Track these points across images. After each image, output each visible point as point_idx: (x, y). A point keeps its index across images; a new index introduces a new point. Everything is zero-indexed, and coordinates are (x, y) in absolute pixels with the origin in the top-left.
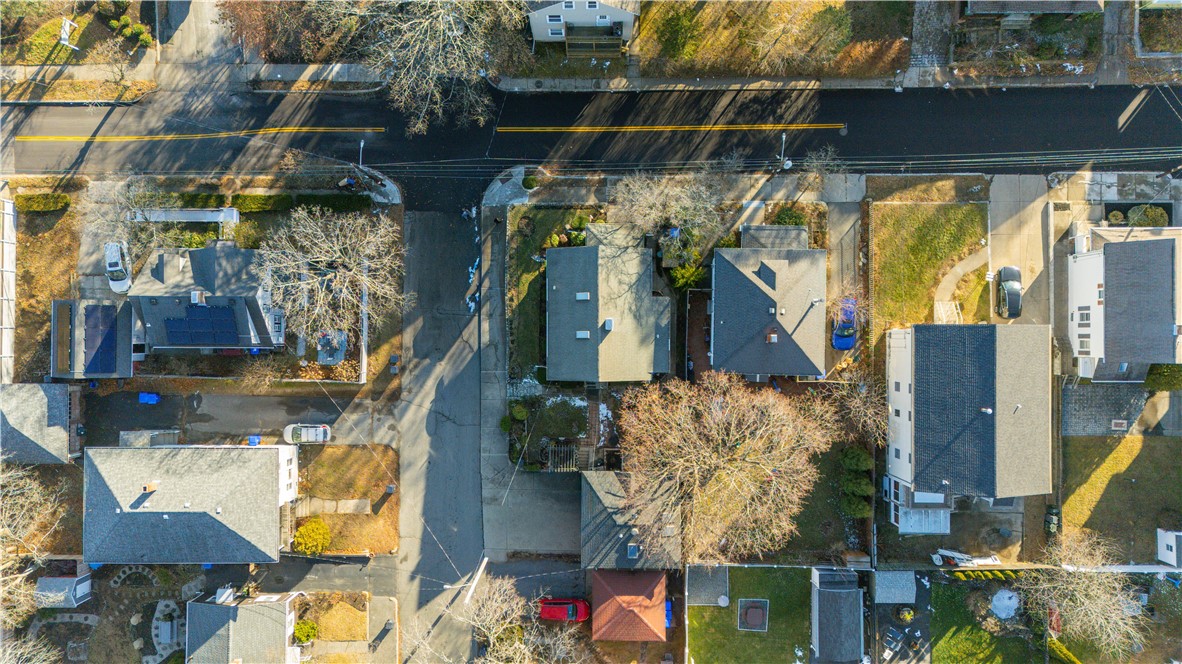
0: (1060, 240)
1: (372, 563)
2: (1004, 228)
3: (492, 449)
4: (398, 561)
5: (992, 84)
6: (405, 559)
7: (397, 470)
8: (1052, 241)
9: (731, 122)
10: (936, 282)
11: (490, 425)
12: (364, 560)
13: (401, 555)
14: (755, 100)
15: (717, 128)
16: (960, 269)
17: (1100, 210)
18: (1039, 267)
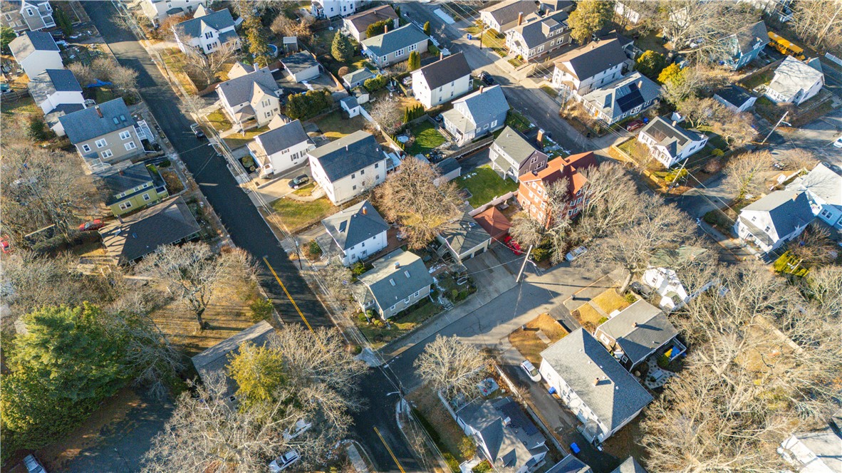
0: (270, 179)
1: (559, 319)
2: (276, 196)
3: (478, 302)
4: (549, 311)
5: (220, 224)
6: (546, 308)
7: (516, 331)
8: (271, 181)
9: (285, 294)
10: (308, 202)
11: (470, 308)
12: (560, 322)
13: (545, 311)
14: (271, 291)
15: (290, 298)
16: (299, 198)
17: (252, 175)
18: (283, 180)
